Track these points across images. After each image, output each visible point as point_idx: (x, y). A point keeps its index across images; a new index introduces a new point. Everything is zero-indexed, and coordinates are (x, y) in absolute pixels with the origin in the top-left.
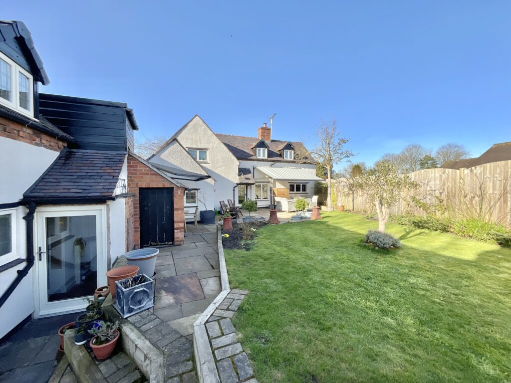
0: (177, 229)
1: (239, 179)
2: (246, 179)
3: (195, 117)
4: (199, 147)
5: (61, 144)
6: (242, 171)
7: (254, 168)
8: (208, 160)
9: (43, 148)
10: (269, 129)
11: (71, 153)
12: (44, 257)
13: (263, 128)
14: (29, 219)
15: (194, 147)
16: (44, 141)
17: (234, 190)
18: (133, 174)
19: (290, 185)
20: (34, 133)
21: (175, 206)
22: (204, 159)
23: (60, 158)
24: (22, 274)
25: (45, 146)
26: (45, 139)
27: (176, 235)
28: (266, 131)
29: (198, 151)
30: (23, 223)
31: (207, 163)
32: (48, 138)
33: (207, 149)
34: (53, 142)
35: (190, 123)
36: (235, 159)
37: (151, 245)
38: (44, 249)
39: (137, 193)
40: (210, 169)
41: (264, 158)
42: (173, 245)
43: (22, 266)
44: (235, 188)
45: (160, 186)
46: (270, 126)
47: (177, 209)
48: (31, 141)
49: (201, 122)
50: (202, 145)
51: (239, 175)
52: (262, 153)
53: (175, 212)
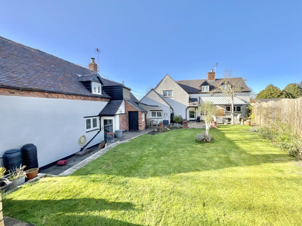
0: (140, 126)
1: (189, 104)
2: (194, 104)
3: (166, 75)
4: (168, 90)
5: (108, 99)
6: (191, 100)
7: (200, 98)
8: (172, 96)
9: (103, 102)
10: (214, 73)
11: (110, 102)
12: (103, 129)
13: (209, 73)
14: (100, 119)
15: (166, 90)
16: (103, 100)
17: (186, 110)
18: (126, 107)
19: (227, 107)
20: (101, 99)
21: (139, 118)
22: (171, 95)
23: (108, 103)
24: (99, 132)
25: (104, 101)
26: (104, 99)
27: (139, 128)
28: (212, 74)
29: (168, 92)
30: (99, 120)
31: (172, 97)
32: (105, 99)
33: (172, 90)
34: (106, 100)
35: (164, 79)
36: (187, 94)
37: (132, 131)
38: (103, 127)
39: (128, 113)
40: (174, 99)
41: (207, 91)
42: (138, 131)
43: (99, 130)
44: (187, 110)
45: (134, 111)
46: (215, 71)
47: (140, 119)
48: (101, 101)
49: (169, 78)
50: (170, 88)
51: (189, 102)
52: (206, 89)
53: (139, 120)
